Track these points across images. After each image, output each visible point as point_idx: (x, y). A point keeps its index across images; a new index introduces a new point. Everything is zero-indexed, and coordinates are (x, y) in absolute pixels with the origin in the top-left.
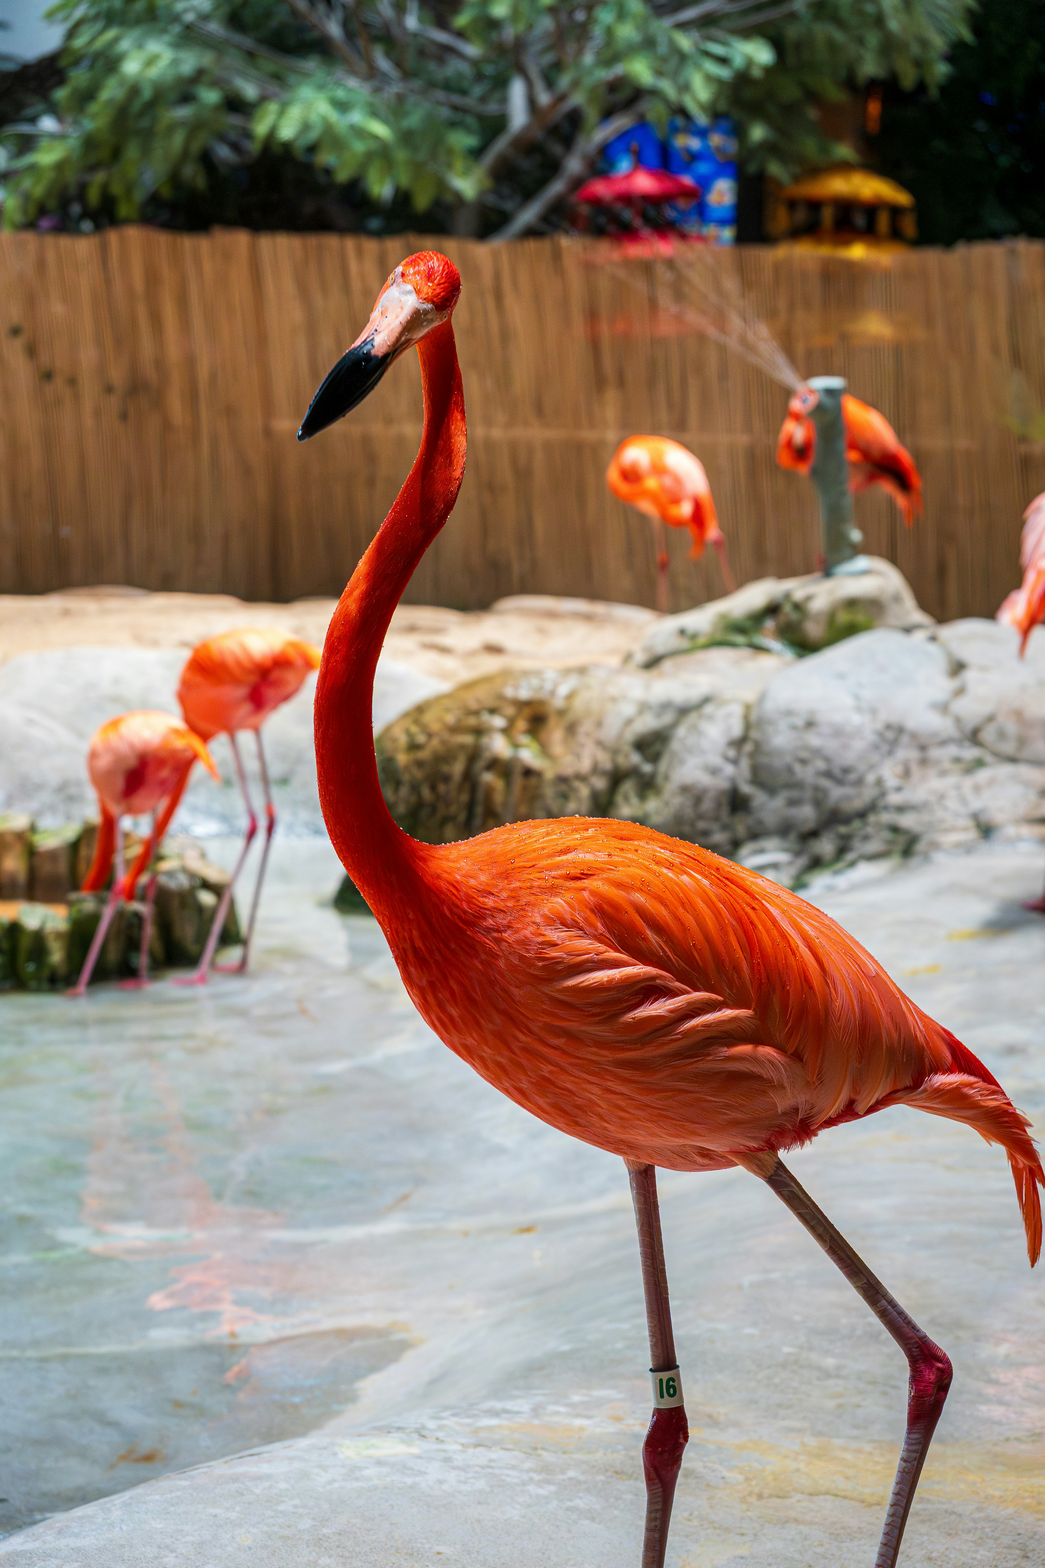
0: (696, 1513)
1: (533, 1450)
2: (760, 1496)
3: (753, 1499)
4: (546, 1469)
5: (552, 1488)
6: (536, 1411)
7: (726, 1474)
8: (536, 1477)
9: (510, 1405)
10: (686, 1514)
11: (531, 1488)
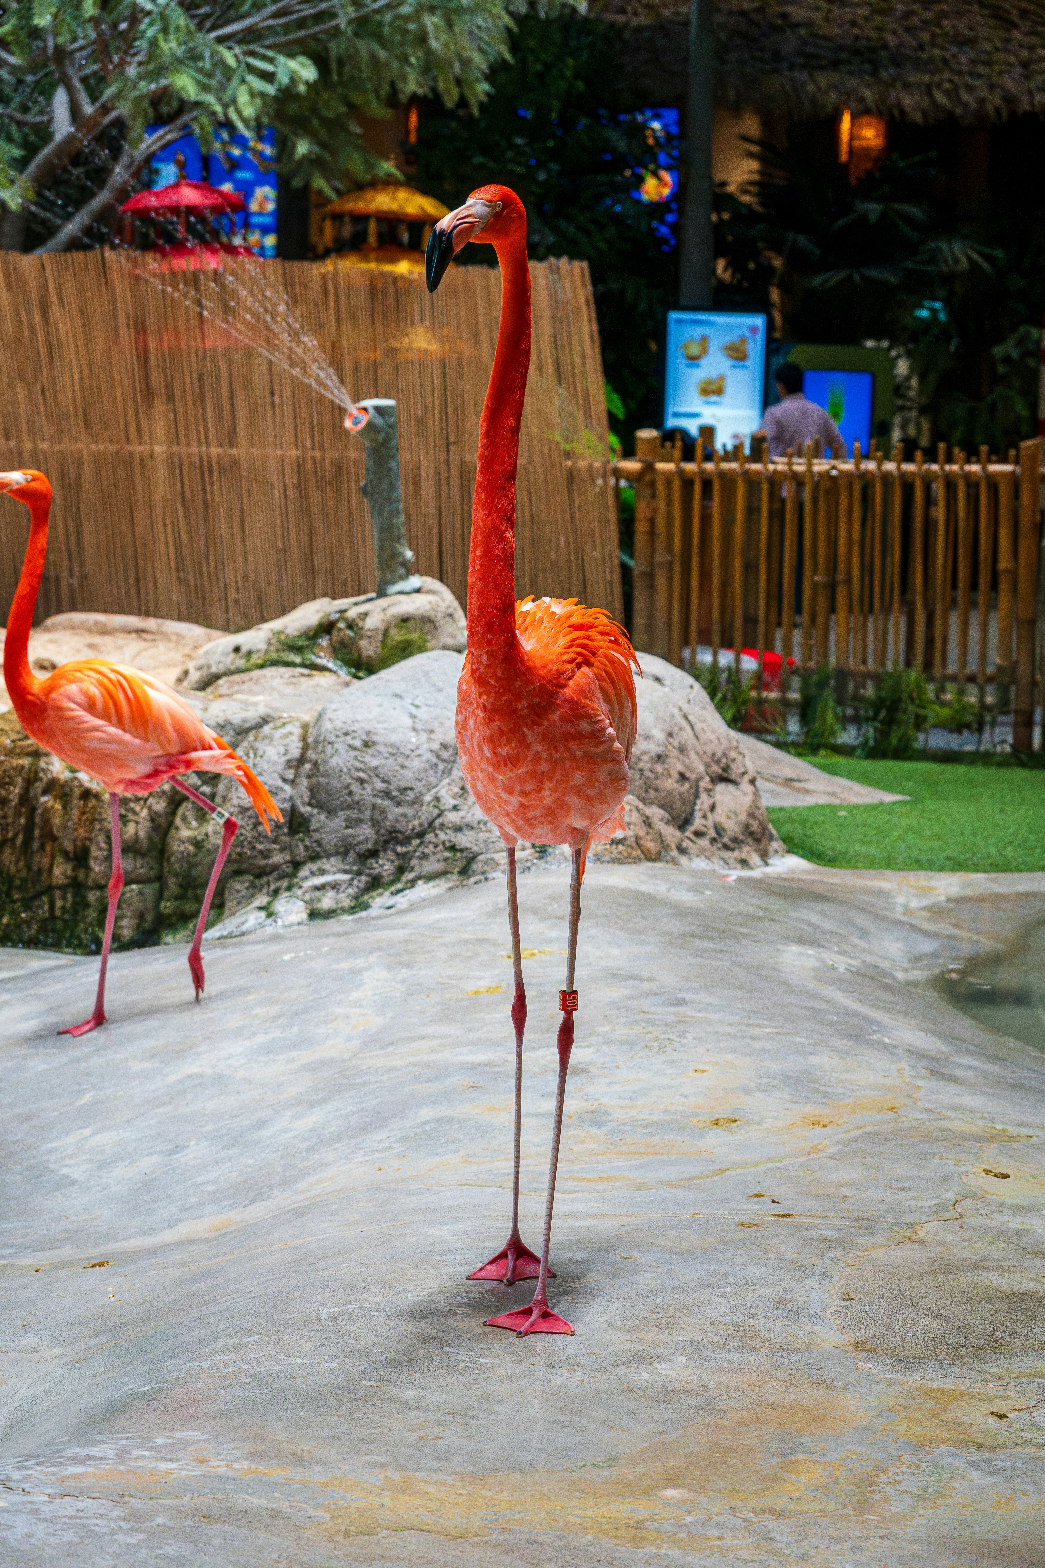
0: (285, 1555)
1: (120, 1498)
2: (347, 1534)
3: (340, 1538)
4: (134, 1517)
5: (141, 1536)
6: (122, 1456)
7: (313, 1513)
8: (124, 1525)
9: (94, 1451)
10: (274, 1556)
11: (120, 1537)
